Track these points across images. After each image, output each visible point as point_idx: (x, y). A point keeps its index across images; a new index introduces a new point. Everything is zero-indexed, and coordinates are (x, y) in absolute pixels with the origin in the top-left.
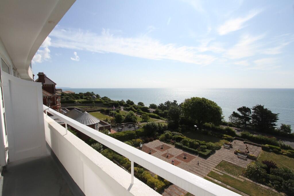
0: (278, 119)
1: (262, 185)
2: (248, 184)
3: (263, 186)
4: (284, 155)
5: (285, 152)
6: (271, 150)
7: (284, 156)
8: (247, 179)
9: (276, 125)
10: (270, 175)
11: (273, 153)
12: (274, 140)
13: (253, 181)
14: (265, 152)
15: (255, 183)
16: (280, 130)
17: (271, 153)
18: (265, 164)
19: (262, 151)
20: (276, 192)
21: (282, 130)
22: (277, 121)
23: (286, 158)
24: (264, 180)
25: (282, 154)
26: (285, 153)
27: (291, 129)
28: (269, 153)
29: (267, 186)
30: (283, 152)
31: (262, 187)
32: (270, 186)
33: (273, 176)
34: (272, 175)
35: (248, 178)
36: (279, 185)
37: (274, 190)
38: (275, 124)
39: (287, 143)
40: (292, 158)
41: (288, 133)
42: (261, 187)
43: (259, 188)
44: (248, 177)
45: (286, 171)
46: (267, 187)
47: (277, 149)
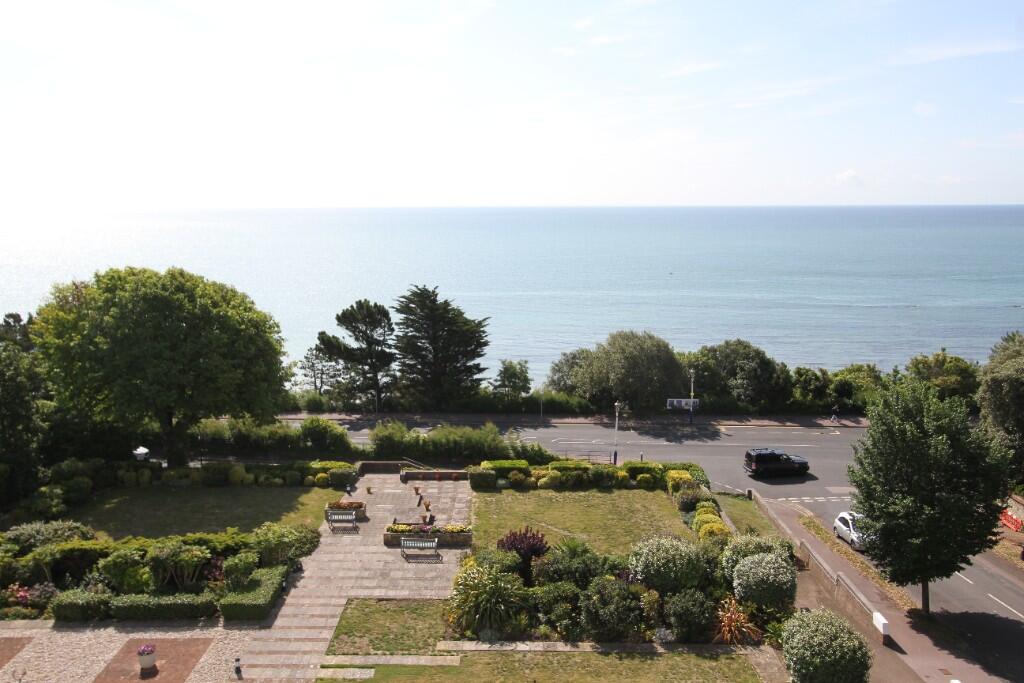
0: (486, 344)
1: (521, 646)
2: (480, 666)
3: (527, 648)
4: (541, 487)
5: (544, 476)
6: (502, 482)
7: (543, 493)
8: (469, 646)
9: (484, 369)
10: (538, 590)
11: (511, 491)
12: (491, 436)
13: (491, 642)
14: (486, 495)
15: (497, 647)
16: (500, 386)
17: (504, 491)
18: (510, 549)
19: (475, 494)
20: (568, 648)
21: (503, 385)
22: (486, 349)
23: (551, 499)
24: (524, 619)
25: (535, 487)
26: (544, 480)
27: (530, 375)
28: (498, 496)
29: (538, 639)
30: (538, 478)
31: (525, 653)
32: (546, 638)
33: (546, 588)
34: (541, 584)
35: (471, 639)
36: (571, 618)
37: (561, 646)
38: (479, 365)
39: (529, 437)
40: (567, 494)
41: (524, 395)
42: (520, 656)
43: (517, 664)
44: (468, 633)
45: (573, 553)
46: (538, 646)
47: (520, 470)
